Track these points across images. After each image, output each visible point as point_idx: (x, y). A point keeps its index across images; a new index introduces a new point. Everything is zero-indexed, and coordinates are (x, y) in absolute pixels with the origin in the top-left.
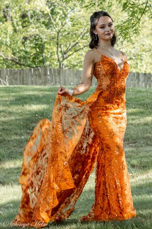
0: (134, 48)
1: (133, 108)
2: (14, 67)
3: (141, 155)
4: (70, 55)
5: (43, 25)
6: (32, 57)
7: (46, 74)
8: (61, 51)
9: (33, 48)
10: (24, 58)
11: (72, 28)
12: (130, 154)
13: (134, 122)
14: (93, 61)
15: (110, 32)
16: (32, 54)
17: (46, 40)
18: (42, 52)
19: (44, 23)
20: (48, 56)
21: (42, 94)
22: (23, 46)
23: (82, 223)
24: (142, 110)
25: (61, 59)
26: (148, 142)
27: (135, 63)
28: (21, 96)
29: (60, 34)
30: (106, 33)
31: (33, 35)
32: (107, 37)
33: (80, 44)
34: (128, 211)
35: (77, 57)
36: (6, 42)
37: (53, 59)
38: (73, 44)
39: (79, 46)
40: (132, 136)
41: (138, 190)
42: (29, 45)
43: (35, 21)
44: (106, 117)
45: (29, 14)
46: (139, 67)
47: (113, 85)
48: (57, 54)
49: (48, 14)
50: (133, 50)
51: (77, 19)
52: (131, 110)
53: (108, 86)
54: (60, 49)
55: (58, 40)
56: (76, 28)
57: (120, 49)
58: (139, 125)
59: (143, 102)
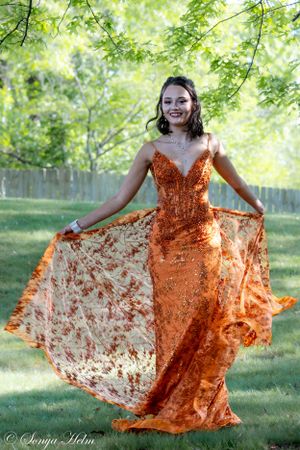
2: (13, 165)
5: (65, 97)
6: (44, 150)
7: (67, 180)
8: (94, 143)
9: (47, 134)
10: (31, 151)
16: (44, 145)
17: (69, 123)
18: (61, 142)
25: (94, 156)
29: (93, 112)
31: (46, 113)
36: (1, 123)
37: (80, 156)
42: (41, 130)
43: (52, 89)
45: (41, 77)
49: (74, 78)
54: (92, 139)
55: (89, 122)
56: (120, 104)
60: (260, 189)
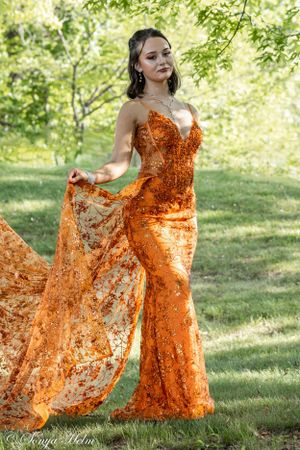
0: (216, 97)
1: (211, 209)
3: (225, 297)
4: (97, 109)
5: (48, 52)
6: (25, 111)
8: (80, 101)
9: (28, 93)
10: (11, 112)
11: (101, 58)
12: (204, 295)
13: (213, 235)
14: (135, 121)
15: (167, 66)
16: (25, 105)
17: (52, 80)
18: (44, 101)
19: (48, 47)
20: (56, 110)
21: (43, 180)
22: (9, 90)
23: (113, 422)
24: (228, 213)
25: (80, 116)
26: (240, 274)
27: (217, 125)
28: (4, 183)
29: (78, 69)
30: (160, 68)
31: (28, 70)
32: (161, 76)
33: (114, 88)
34: (199, 403)
35: (110, 112)
37: (65, 116)
38: (102, 87)
39: (114, 92)
40: (208, 262)
41: (218, 361)
42: (21, 88)
43: (33, 43)
44: (156, 226)
45: (21, 31)
46: (224, 133)
47: (171, 166)
48: (73, 105)
49: (57, 31)
50: (214, 100)
51: (112, 42)
52: (208, 214)
53: (160, 169)
54: (77, 97)
55: (74, 79)
56: (108, 59)
57: (190, 99)
58: (222, 240)
59: (230, 198)
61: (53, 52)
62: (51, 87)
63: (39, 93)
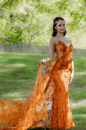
2: (6, 42)
4: (35, 37)
5: (22, 21)
6: (15, 38)
7: (22, 47)
9: (16, 33)
10: (11, 38)
11: (36, 23)
16: (15, 36)
17: (23, 29)
18: (20, 35)
19: (22, 20)
22: (11, 31)
25: (30, 39)
29: (30, 26)
30: (62, 29)
31: (16, 26)
36: (2, 29)
37: (26, 39)
38: (37, 31)
39: (40, 33)
42: (14, 31)
45: (14, 15)
47: (65, 56)
48: (28, 36)
49: (24, 16)
53: (62, 57)
54: (30, 34)
55: (29, 29)
60: (81, 50)
61: (23, 21)
62: (23, 31)
63: (19, 33)
